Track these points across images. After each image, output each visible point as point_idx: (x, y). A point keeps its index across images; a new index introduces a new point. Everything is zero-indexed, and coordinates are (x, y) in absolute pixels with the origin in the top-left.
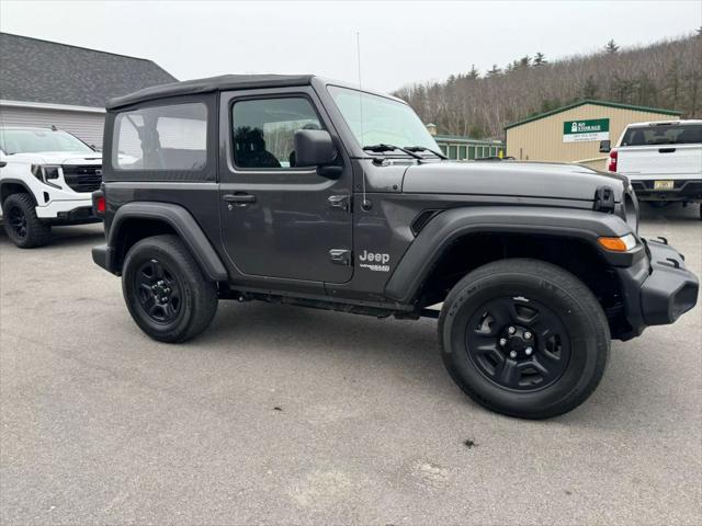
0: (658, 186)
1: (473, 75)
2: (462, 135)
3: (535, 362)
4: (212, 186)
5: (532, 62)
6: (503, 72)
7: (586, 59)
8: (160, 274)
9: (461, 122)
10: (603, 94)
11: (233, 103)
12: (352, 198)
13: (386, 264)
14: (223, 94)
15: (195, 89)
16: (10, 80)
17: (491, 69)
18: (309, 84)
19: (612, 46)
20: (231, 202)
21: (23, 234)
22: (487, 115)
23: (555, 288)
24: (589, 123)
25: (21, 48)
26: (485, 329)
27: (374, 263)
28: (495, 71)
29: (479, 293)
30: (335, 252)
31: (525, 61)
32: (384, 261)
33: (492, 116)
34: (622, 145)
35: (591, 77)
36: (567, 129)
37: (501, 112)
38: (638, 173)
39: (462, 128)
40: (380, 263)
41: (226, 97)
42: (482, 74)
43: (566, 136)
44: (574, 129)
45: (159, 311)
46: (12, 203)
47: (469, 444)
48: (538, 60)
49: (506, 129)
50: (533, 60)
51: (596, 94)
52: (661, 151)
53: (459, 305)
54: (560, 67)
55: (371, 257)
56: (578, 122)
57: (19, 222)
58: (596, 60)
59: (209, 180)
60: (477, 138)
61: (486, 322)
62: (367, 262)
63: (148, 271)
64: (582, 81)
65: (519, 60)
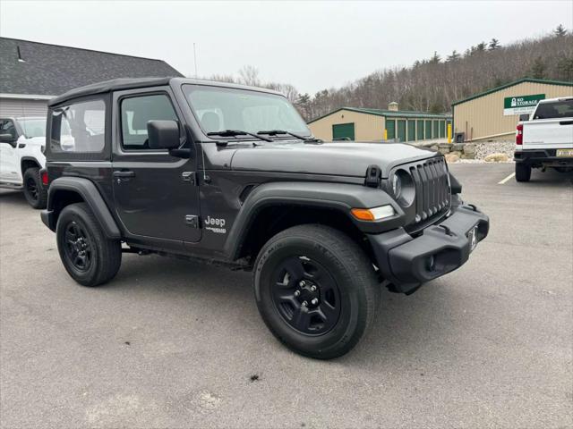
0: (559, 154)
1: (436, 60)
2: (425, 110)
3: (319, 311)
4: (108, 164)
5: (487, 47)
6: (462, 57)
7: (536, 42)
8: (80, 233)
9: (424, 100)
10: (550, 72)
11: (121, 100)
12: (196, 174)
13: (224, 227)
14: (115, 93)
15: (97, 90)
16: (54, 81)
17: (451, 55)
18: (168, 84)
19: (560, 30)
20: (120, 177)
21: (36, 198)
22: (446, 94)
23: (325, 250)
24: (527, 98)
25: (64, 56)
26: (286, 282)
27: (215, 226)
28: (455, 56)
29: (275, 253)
30: (189, 217)
31: (481, 46)
32: (222, 225)
33: (451, 94)
34: (534, 118)
35: (540, 58)
36: (508, 104)
37: (458, 91)
38: (542, 143)
39: (425, 105)
40: (219, 227)
41: (116, 95)
42: (443, 59)
43: (506, 110)
44: (513, 104)
45: (80, 262)
46: (29, 175)
47: (254, 378)
48: (493, 45)
49: (453, 106)
50: (488, 46)
51: (544, 72)
52: (562, 123)
53: (263, 262)
54: (513, 51)
55: (213, 221)
56: (517, 98)
57: (34, 189)
58: (546, 43)
59: (107, 160)
60: (436, 113)
61: (286, 276)
62: (210, 225)
63: (72, 230)
64: (531, 61)
65: (476, 46)
